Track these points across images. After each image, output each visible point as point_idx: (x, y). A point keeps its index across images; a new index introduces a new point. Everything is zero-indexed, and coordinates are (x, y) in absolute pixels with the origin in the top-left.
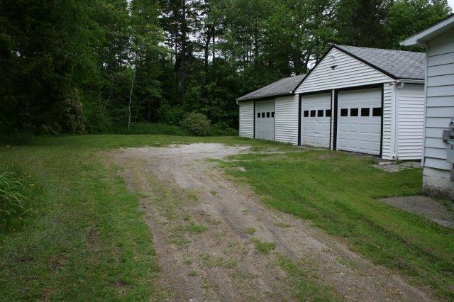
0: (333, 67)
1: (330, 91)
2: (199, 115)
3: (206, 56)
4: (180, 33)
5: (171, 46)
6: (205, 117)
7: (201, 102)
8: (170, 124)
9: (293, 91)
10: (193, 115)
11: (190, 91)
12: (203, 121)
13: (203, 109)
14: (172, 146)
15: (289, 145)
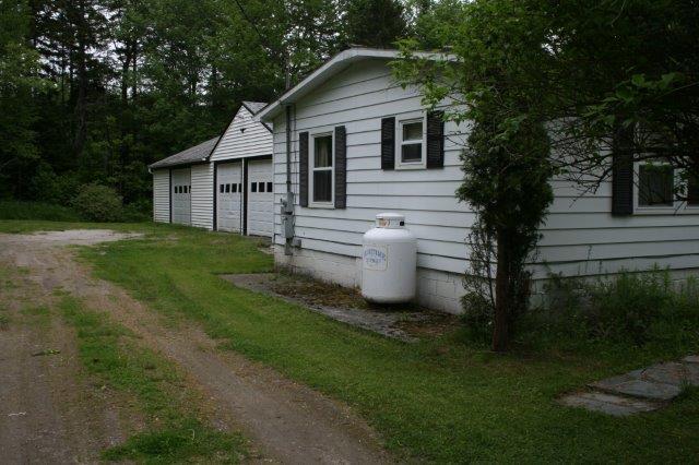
0: (243, 130)
1: (240, 160)
2: (102, 187)
3: (124, 88)
4: (78, 44)
5: (63, 65)
6: (112, 191)
7: (109, 167)
8: (53, 204)
9: (208, 158)
10: (94, 188)
11: (90, 148)
12: (109, 199)
13: (109, 179)
14: (36, 233)
15: (204, 230)
